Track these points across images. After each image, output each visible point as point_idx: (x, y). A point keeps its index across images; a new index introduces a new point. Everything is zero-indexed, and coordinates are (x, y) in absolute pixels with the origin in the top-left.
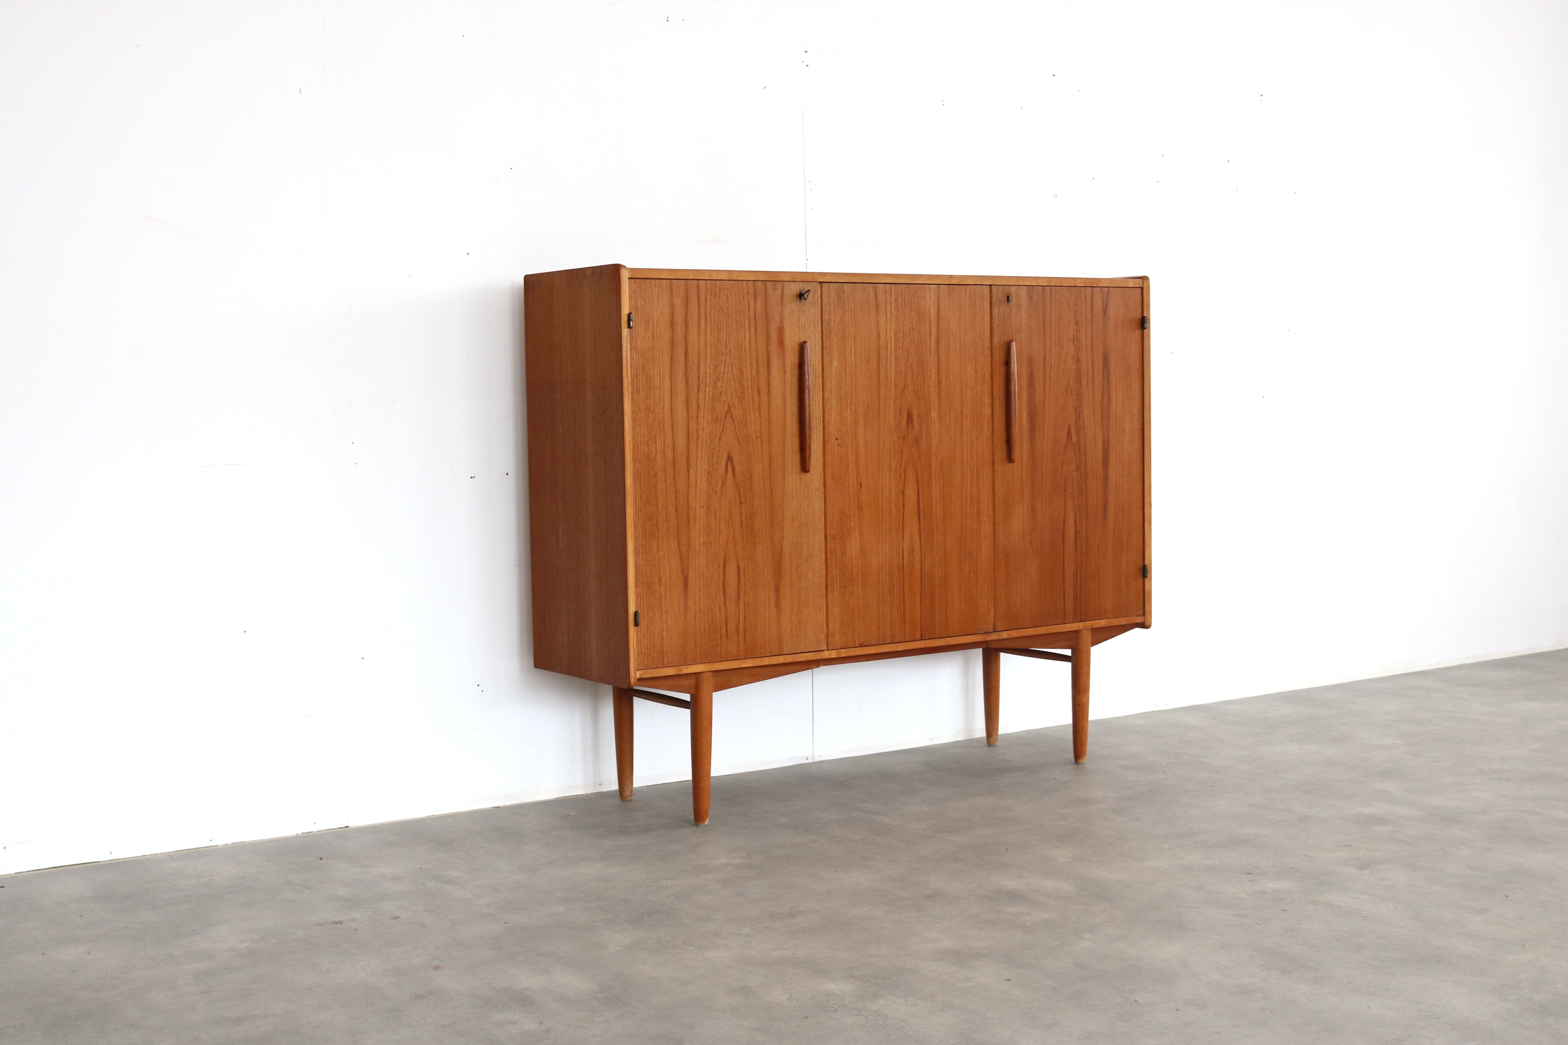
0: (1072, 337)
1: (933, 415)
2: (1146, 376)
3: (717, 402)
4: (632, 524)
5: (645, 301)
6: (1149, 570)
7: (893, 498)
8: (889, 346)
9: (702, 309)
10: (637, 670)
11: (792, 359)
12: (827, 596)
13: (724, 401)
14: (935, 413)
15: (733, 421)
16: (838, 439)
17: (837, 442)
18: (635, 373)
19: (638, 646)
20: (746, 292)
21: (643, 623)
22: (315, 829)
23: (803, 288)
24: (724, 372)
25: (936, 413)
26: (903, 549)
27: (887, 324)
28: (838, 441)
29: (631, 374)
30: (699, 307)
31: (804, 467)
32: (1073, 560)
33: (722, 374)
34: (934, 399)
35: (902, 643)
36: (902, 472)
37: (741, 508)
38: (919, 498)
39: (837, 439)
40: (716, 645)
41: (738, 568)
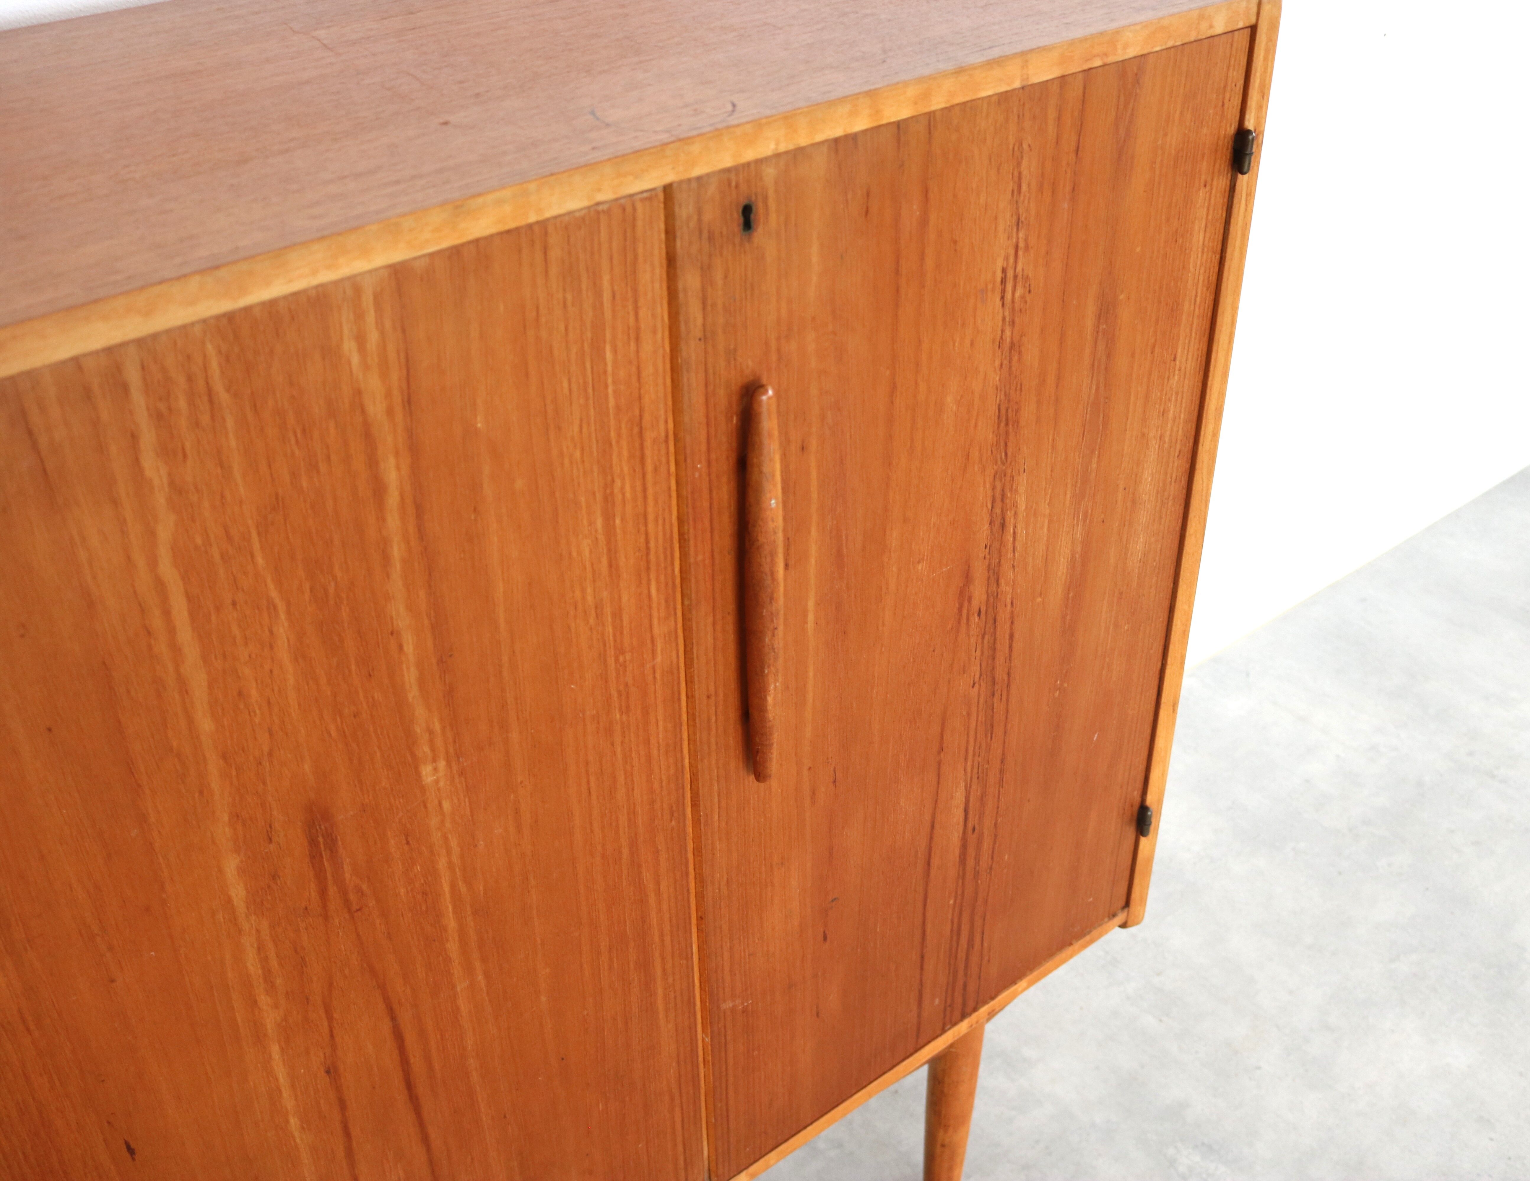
0: (999, 275)
1: (428, 779)
2: (1223, 319)
6: (1153, 820)
8: (157, 622)
14: (435, 767)
25: (442, 764)
32: (952, 902)
34: (427, 721)
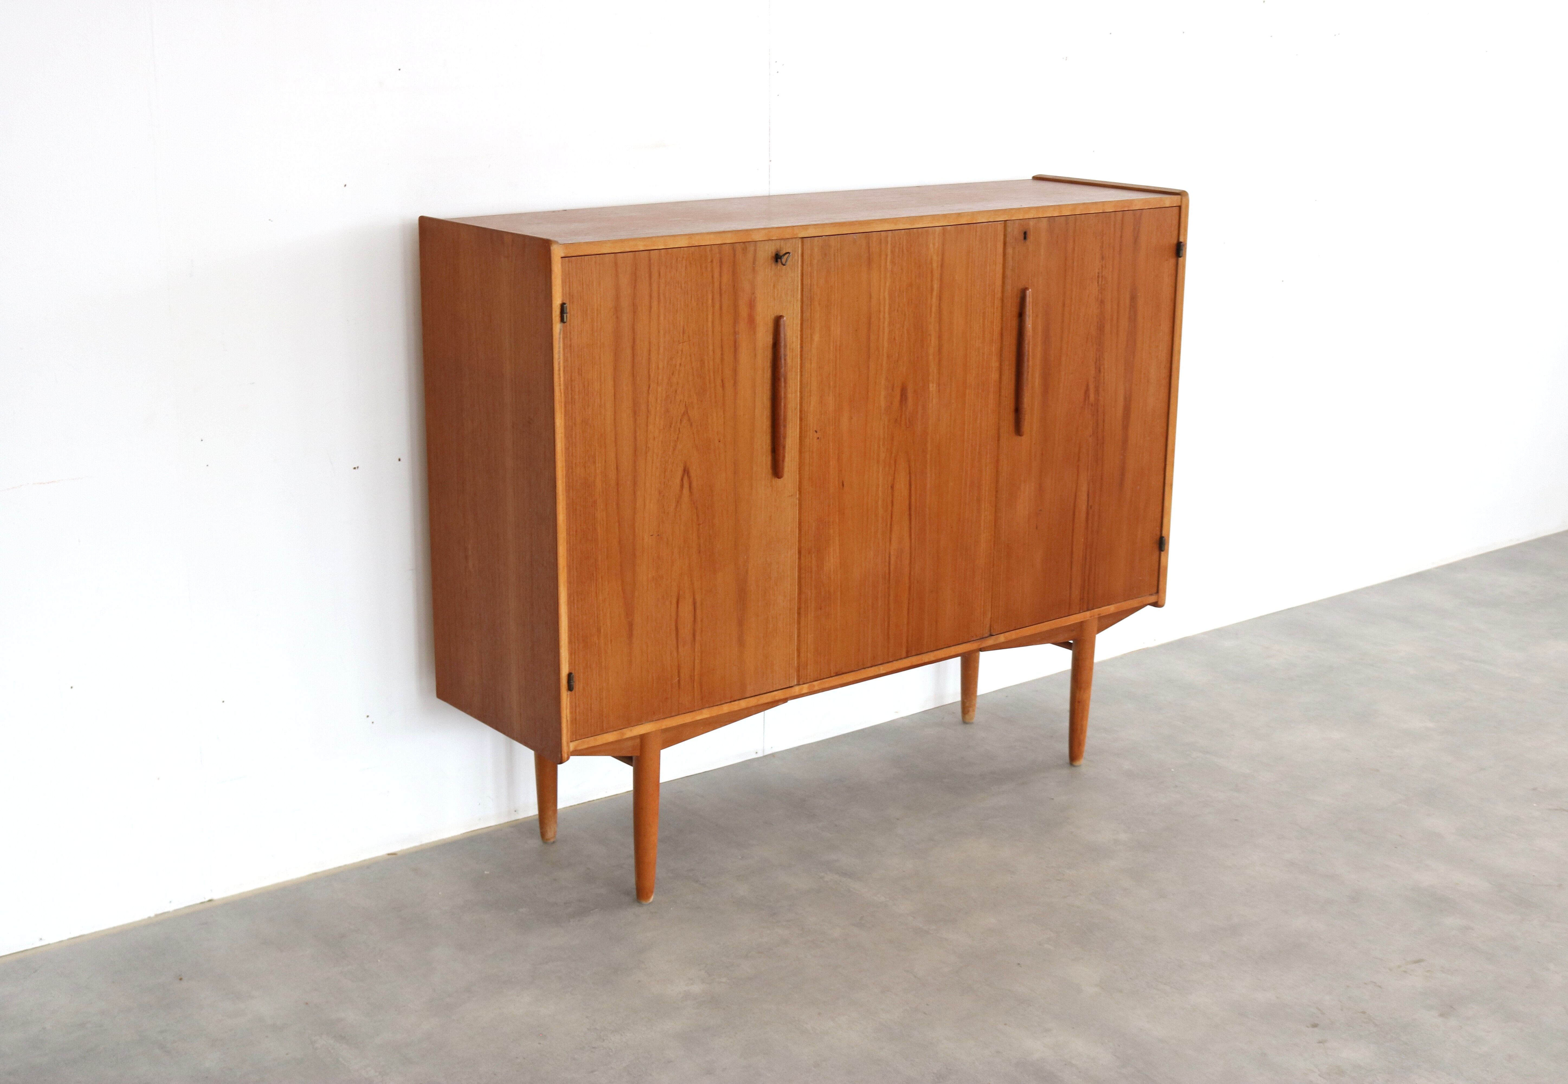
0: (1097, 275)
1: (931, 389)
2: (1178, 313)
3: (671, 403)
4: (566, 568)
5: (583, 285)
6: (1167, 544)
7: (880, 494)
8: (882, 309)
9: (655, 287)
10: (571, 742)
11: (764, 337)
12: (799, 623)
13: (681, 401)
14: (933, 386)
15: (691, 425)
16: (818, 431)
17: (816, 435)
18: (569, 378)
19: (571, 713)
20: (709, 260)
21: (578, 685)
22: (171, 908)
23: (780, 248)
24: (680, 364)
25: (935, 385)
26: (890, 554)
27: (880, 281)
28: (818, 433)
29: (564, 380)
30: (650, 284)
31: (776, 470)
32: (1083, 540)
33: (678, 367)
34: (933, 369)
35: (885, 665)
36: (893, 462)
37: (698, 530)
38: (910, 490)
39: (816, 432)
40: (667, 698)
41: (694, 603)
